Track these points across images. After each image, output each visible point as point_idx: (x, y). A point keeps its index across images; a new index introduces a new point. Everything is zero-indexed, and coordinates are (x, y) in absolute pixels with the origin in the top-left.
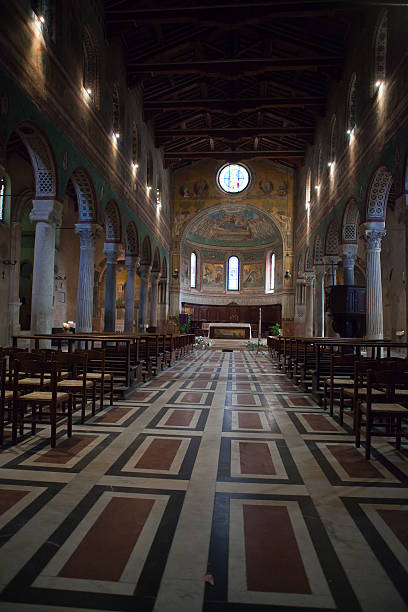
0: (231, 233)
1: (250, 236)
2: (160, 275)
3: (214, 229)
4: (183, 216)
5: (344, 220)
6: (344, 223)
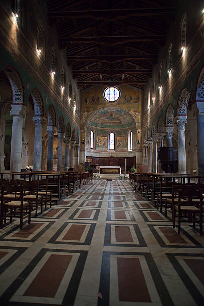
0: (111, 122)
1: (120, 123)
2: (75, 142)
3: (102, 120)
4: (87, 113)
5: (167, 115)
6: (167, 117)
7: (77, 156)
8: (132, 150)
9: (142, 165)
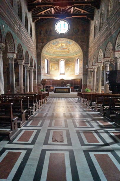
0: (61, 51)
1: (69, 52)
2: (33, 68)
3: (54, 49)
4: (41, 44)
5: (117, 41)
6: (117, 42)
8: (78, 74)
9: (87, 85)
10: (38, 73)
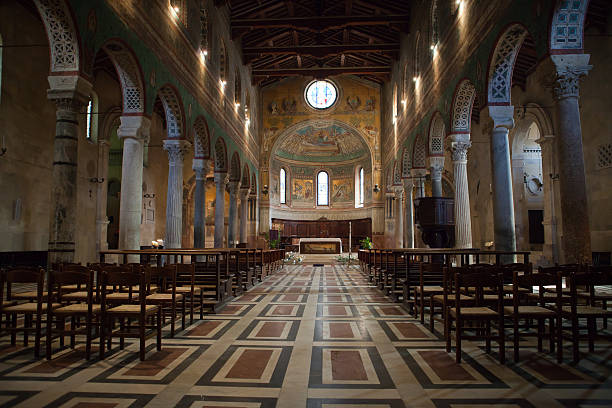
0: (319, 149)
1: (338, 152)
2: (250, 191)
3: (302, 145)
4: (271, 133)
5: (431, 133)
6: (431, 136)
7: (253, 219)
8: (362, 206)
9: (383, 234)
10: (259, 204)
